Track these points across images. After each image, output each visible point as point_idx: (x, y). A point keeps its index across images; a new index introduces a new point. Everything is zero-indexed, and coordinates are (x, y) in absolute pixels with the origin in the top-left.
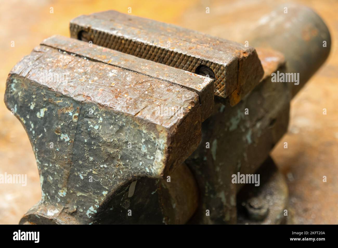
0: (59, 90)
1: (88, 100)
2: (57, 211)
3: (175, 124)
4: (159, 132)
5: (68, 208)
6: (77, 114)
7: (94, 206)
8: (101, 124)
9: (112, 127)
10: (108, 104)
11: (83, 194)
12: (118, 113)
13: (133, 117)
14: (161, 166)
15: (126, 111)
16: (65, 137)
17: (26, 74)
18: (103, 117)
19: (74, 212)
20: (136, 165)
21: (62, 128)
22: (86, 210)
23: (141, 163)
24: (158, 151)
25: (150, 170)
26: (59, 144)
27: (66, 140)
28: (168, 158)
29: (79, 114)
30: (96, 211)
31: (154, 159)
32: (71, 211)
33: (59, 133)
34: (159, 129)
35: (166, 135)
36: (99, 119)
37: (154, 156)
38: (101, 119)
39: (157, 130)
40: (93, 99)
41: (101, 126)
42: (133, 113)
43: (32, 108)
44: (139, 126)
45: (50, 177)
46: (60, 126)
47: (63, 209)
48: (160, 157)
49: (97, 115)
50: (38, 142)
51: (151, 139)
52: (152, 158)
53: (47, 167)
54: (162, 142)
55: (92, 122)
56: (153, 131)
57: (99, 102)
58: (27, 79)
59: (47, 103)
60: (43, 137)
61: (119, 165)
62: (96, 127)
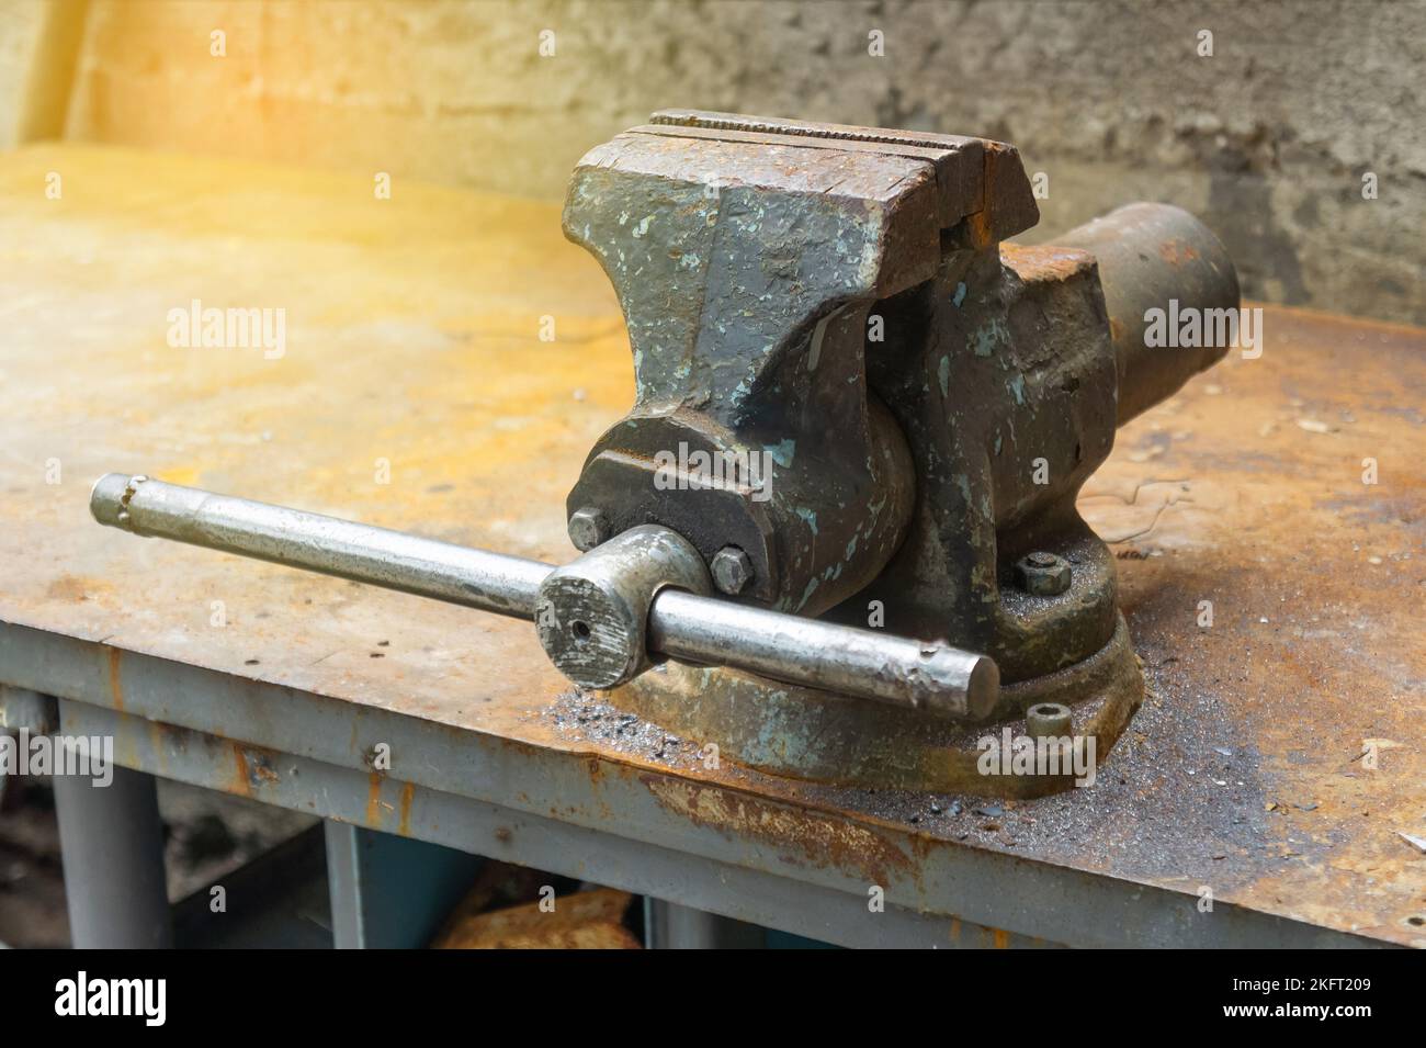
0: (679, 177)
1: (737, 184)
2: (671, 407)
3: (896, 196)
4: (869, 212)
5: (692, 398)
6: (715, 212)
7: (744, 380)
8: (761, 220)
9: (782, 220)
10: (774, 184)
11: (724, 364)
12: (793, 194)
13: (820, 195)
14: (872, 271)
15: (808, 189)
16: (692, 261)
17: (611, 162)
18: (764, 207)
19: (705, 403)
20: (826, 280)
21: (685, 244)
22: (731, 391)
23: (836, 274)
24: (868, 245)
25: (853, 282)
26: (677, 276)
27: (693, 265)
28: (885, 254)
29: (719, 212)
30: (748, 391)
31: (860, 261)
32: (698, 401)
33: (678, 254)
34: (868, 206)
35: (882, 212)
36: (757, 211)
37: (859, 256)
38: (761, 212)
39: (864, 208)
40: (745, 182)
41: (761, 226)
42: (821, 190)
43: (622, 222)
44: (832, 210)
45: (658, 347)
46: (680, 241)
47: (684, 403)
48: (871, 255)
49: (754, 206)
50: (634, 285)
51: (855, 227)
52: (857, 259)
53: (651, 329)
54: (874, 228)
55: (744, 222)
56: (857, 213)
57: (758, 183)
58: (616, 171)
59: (655, 205)
60: (644, 274)
61: (796, 287)
62: (752, 229)
